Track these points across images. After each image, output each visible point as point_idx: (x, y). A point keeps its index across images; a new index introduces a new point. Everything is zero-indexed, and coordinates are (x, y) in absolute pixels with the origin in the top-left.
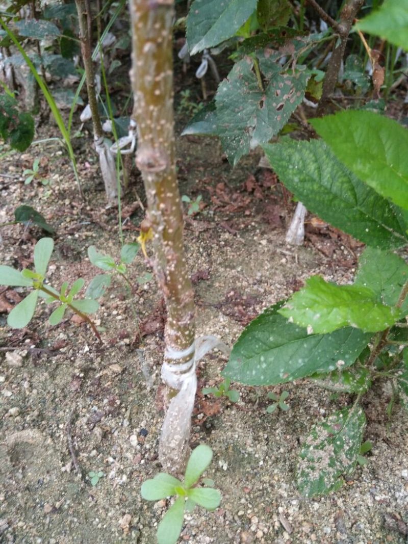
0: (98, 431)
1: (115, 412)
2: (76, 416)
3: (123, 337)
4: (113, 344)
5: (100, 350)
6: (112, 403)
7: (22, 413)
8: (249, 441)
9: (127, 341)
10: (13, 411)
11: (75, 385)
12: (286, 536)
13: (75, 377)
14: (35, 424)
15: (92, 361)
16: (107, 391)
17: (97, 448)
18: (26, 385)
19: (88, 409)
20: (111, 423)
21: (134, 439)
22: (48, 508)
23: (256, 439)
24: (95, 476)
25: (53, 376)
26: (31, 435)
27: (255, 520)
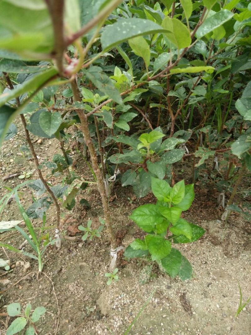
0: (98, 265)
1: (102, 261)
2: (93, 261)
3: (106, 242)
4: (103, 243)
5: (100, 245)
6: (102, 259)
7: (82, 259)
8: (132, 271)
9: (107, 243)
10: (80, 258)
11: (94, 254)
12: (134, 291)
13: (94, 251)
14: (85, 261)
15: (98, 248)
16: (101, 256)
17: (98, 268)
18: (83, 252)
19: (96, 259)
20: (101, 263)
21: (106, 267)
22: (87, 279)
23: (134, 271)
24: (97, 274)
25: (89, 250)
26: (84, 264)
27: (129, 287)
